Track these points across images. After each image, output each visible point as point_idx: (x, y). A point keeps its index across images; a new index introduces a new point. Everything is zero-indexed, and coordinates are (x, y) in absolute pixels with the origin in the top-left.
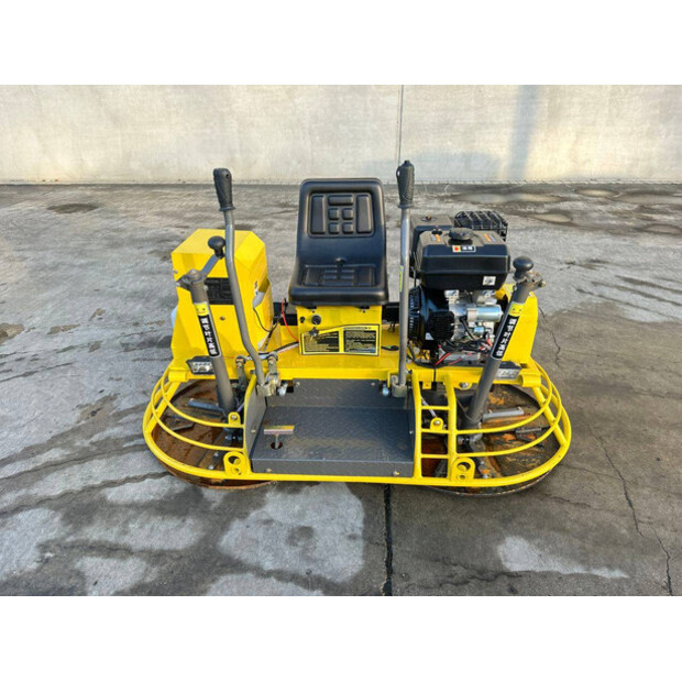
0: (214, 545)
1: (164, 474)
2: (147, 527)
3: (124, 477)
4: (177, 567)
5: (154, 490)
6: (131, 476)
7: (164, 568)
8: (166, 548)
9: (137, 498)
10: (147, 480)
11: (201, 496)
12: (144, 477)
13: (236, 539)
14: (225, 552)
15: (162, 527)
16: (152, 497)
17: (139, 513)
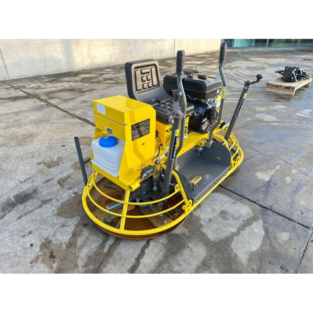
0: (212, 242)
1: (148, 243)
2: (181, 263)
3: (133, 260)
4: (216, 260)
5: (156, 250)
6: (136, 257)
7: (214, 265)
8: (201, 260)
9: (156, 260)
10: (146, 251)
11: (176, 235)
12: (143, 251)
13: (213, 234)
14: (218, 241)
15: (186, 257)
16: (161, 253)
17: (169, 263)
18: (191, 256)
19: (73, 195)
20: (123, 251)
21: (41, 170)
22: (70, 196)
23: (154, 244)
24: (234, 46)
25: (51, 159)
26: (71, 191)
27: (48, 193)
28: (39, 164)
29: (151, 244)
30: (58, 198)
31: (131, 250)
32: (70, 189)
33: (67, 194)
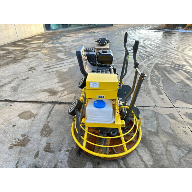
2: (157, 149)
3: (141, 162)
5: (143, 151)
6: (140, 160)
9: (149, 155)
10: (140, 154)
12: (139, 155)
13: (152, 129)
15: (156, 145)
16: (146, 151)
17: (154, 152)
18: (157, 143)
19: (68, 153)
20: (133, 162)
21: (20, 151)
22: (66, 154)
23: (139, 149)
24: (52, 29)
25: (17, 140)
26: (62, 151)
27: (48, 162)
28: (11, 148)
29: (138, 150)
30: (60, 161)
31: (135, 159)
32: (60, 150)
33: (63, 155)
